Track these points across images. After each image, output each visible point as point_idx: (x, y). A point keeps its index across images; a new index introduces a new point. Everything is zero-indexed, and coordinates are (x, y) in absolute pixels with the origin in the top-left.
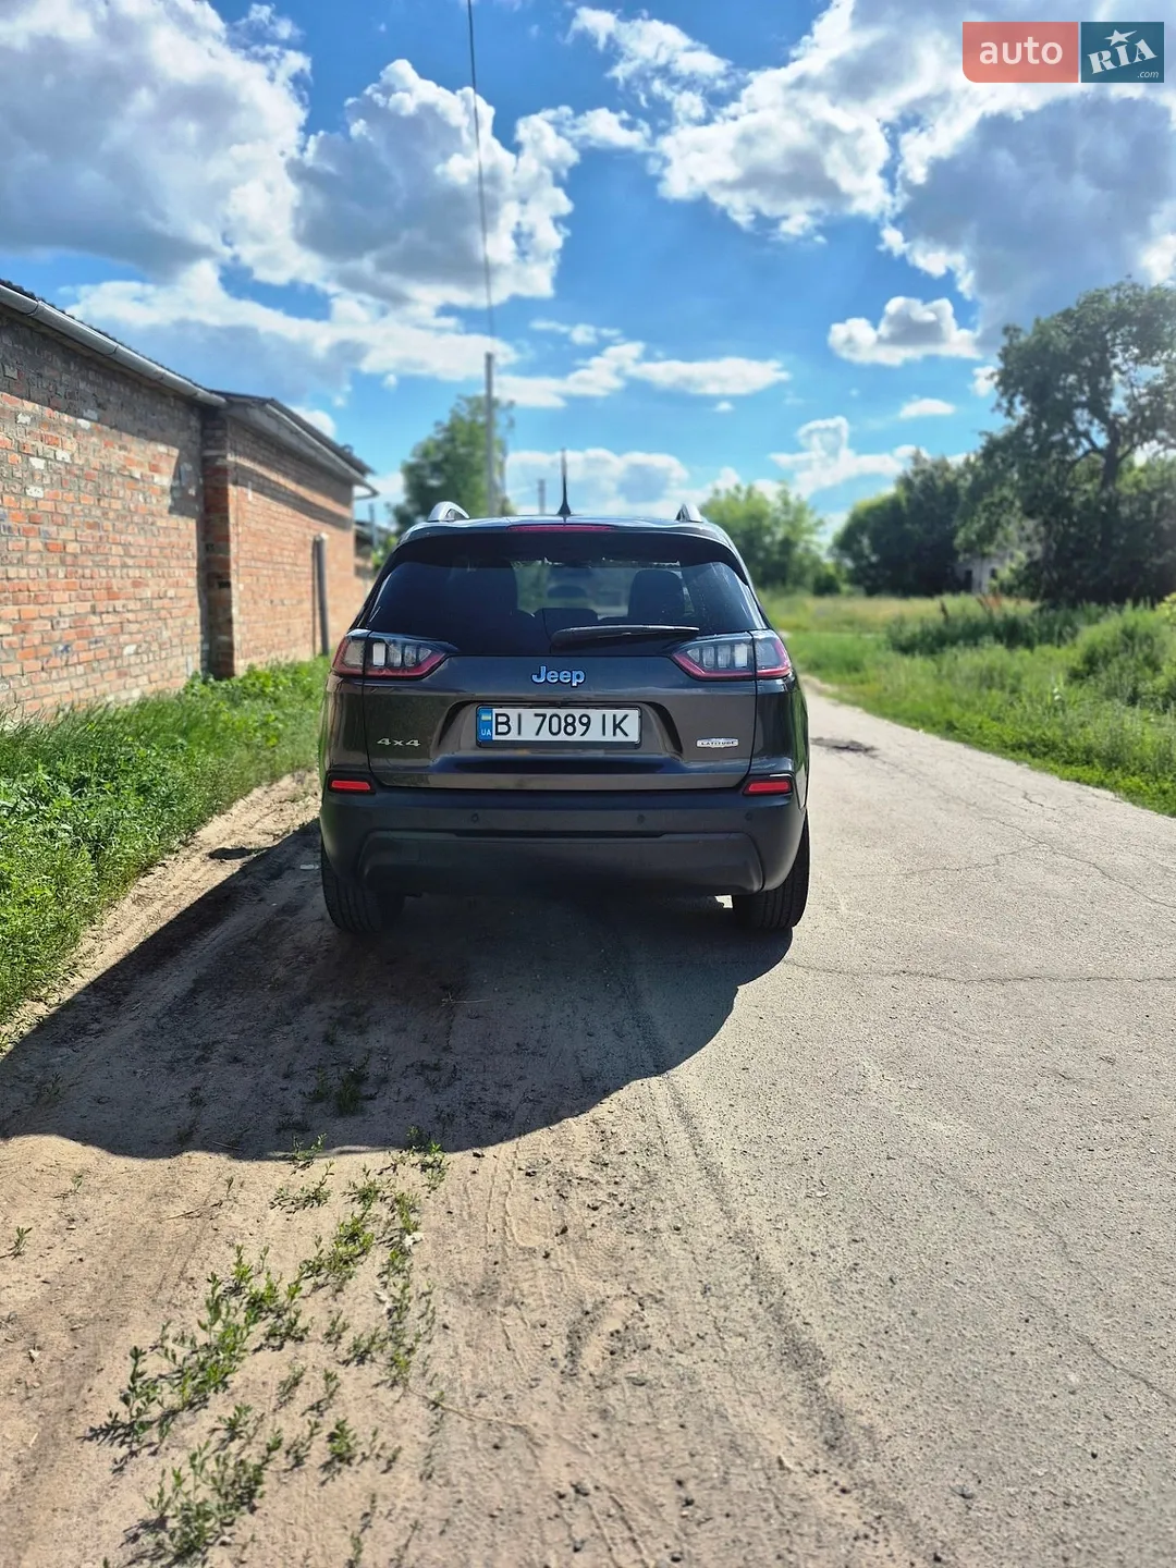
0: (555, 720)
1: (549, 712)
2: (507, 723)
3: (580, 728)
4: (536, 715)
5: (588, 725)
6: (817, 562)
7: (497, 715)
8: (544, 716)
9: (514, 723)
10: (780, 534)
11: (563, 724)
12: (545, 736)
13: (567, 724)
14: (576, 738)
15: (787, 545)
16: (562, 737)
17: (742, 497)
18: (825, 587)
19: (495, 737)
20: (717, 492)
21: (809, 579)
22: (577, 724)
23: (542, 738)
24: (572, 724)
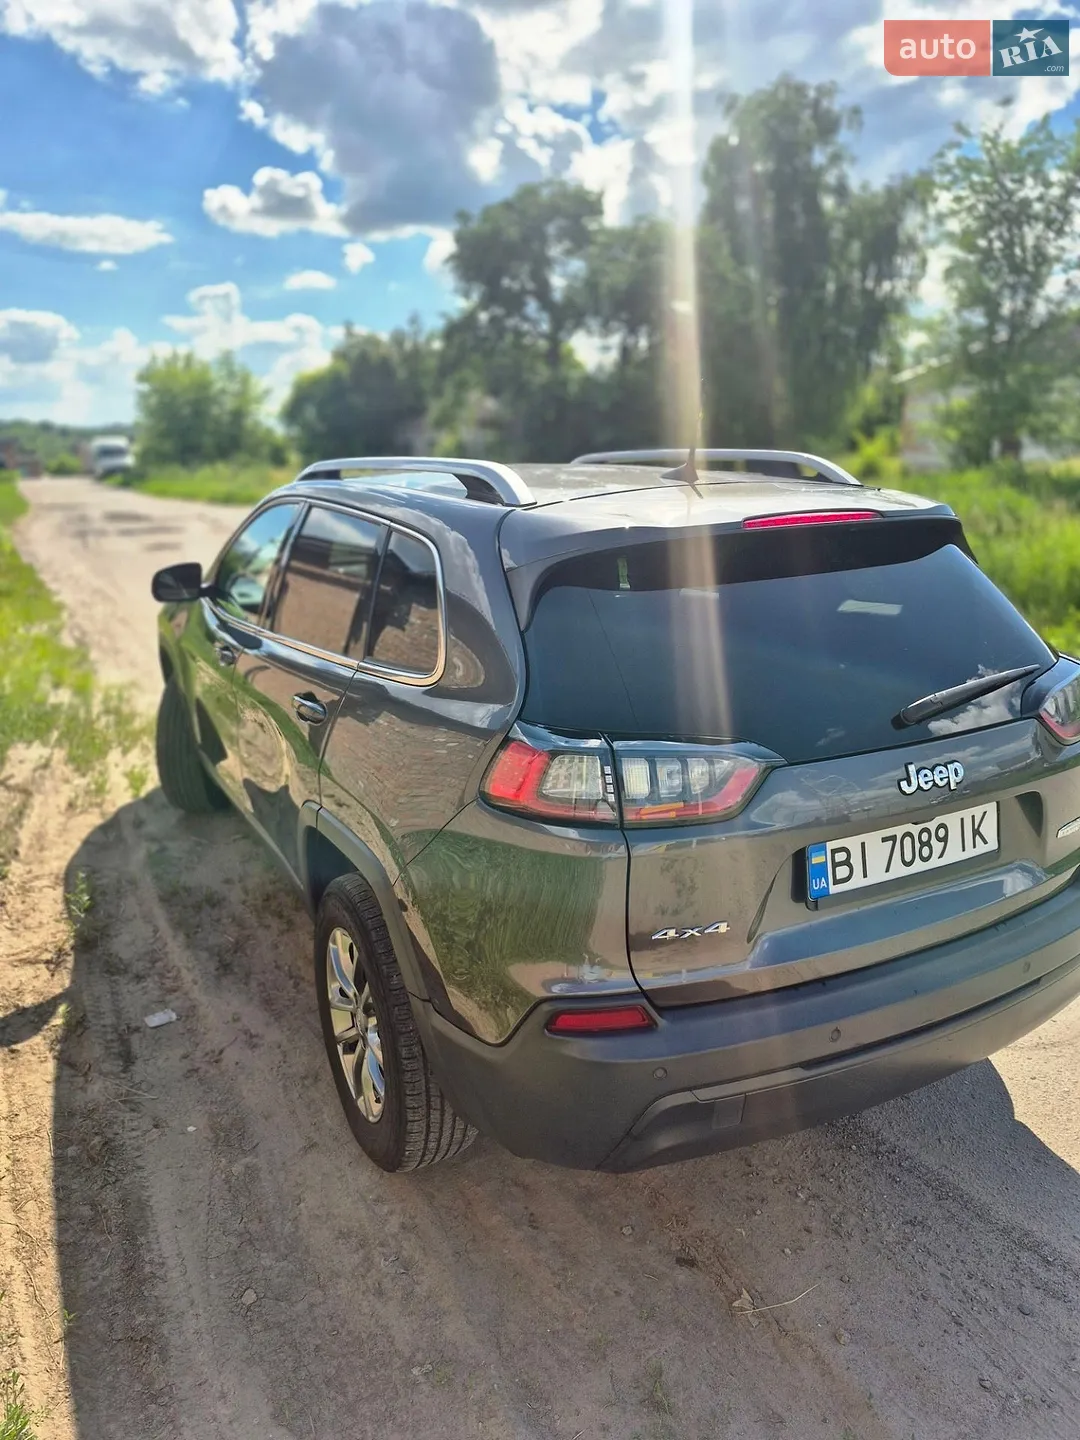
0: (908, 840)
1: (899, 831)
2: (847, 863)
3: (937, 846)
4: (884, 840)
5: (945, 840)
6: (269, 432)
7: (834, 852)
8: (893, 838)
9: (856, 861)
10: (229, 403)
11: (917, 845)
12: (899, 871)
13: (923, 844)
14: (935, 862)
15: (238, 415)
16: (919, 866)
17: (181, 364)
18: (278, 458)
19: (834, 889)
20: (154, 359)
21: (265, 450)
22: (934, 841)
23: (893, 875)
24: (928, 844)
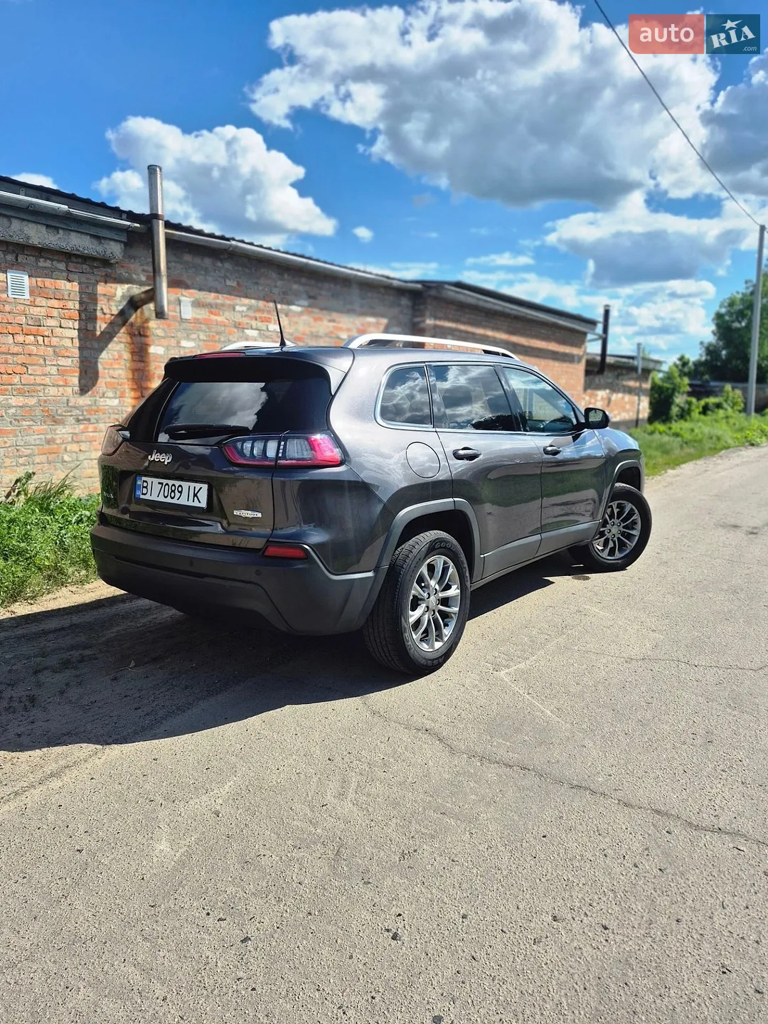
0: (167, 487)
1: (165, 481)
2: (147, 487)
3: (177, 495)
4: (159, 483)
5: (181, 492)
7: (143, 481)
8: (162, 484)
9: (149, 488)
11: (170, 491)
12: (161, 499)
13: (172, 491)
14: (175, 501)
16: (169, 500)
19: (141, 497)
22: (176, 491)
24: (174, 491)
